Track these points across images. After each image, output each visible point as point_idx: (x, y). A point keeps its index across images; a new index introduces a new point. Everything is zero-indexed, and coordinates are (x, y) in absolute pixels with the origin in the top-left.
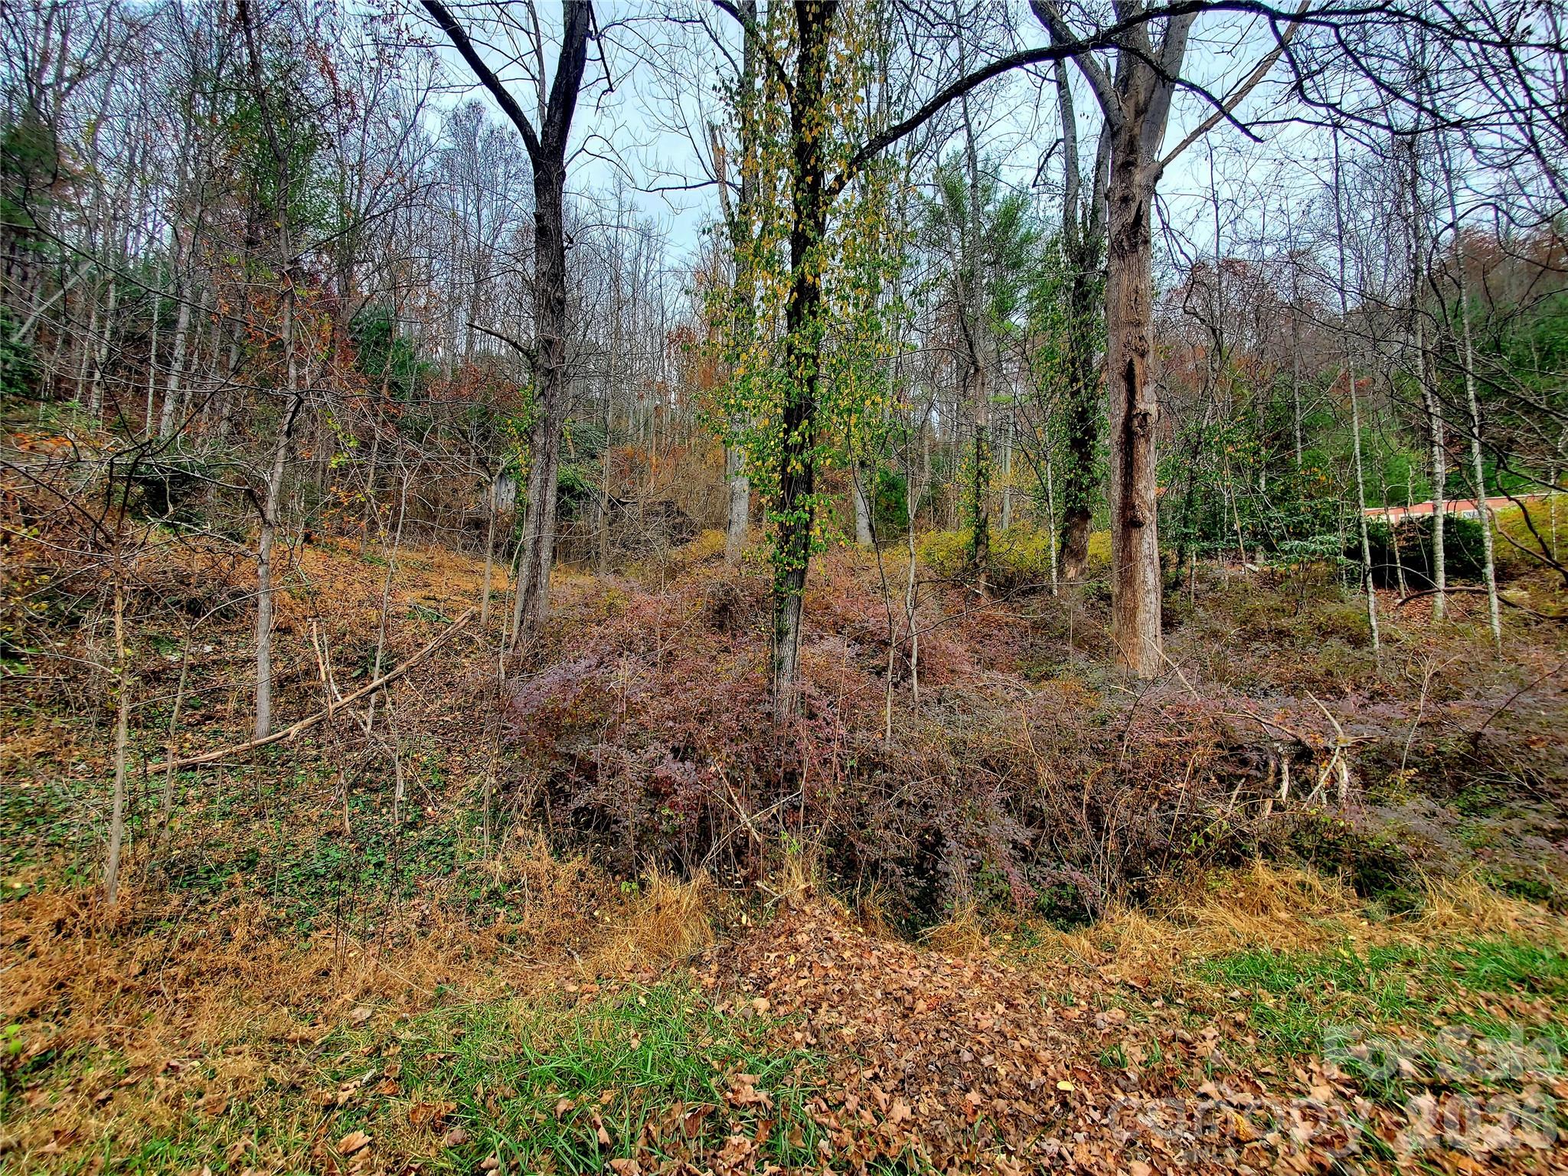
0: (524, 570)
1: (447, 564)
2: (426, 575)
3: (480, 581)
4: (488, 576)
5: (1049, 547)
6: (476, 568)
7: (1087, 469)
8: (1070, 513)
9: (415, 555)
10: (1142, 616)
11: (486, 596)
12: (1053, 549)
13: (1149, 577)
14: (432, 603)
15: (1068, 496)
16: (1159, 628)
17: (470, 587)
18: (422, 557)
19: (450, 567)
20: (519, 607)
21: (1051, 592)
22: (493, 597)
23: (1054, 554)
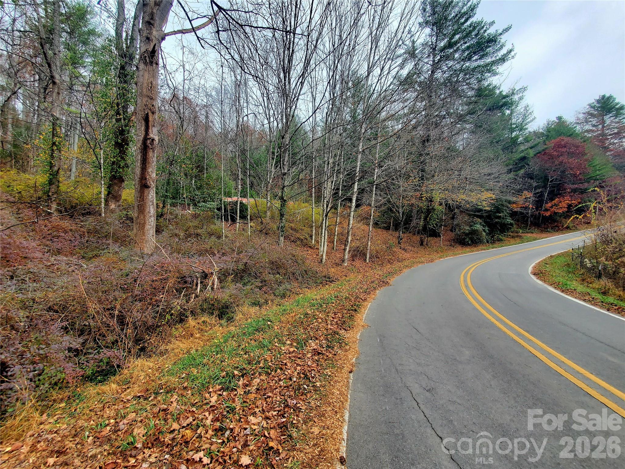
5: (100, 193)
7: (122, 158)
8: (113, 178)
10: (147, 227)
12: (103, 193)
13: (152, 210)
15: (112, 169)
16: (155, 232)
21: (100, 215)
23: (103, 196)
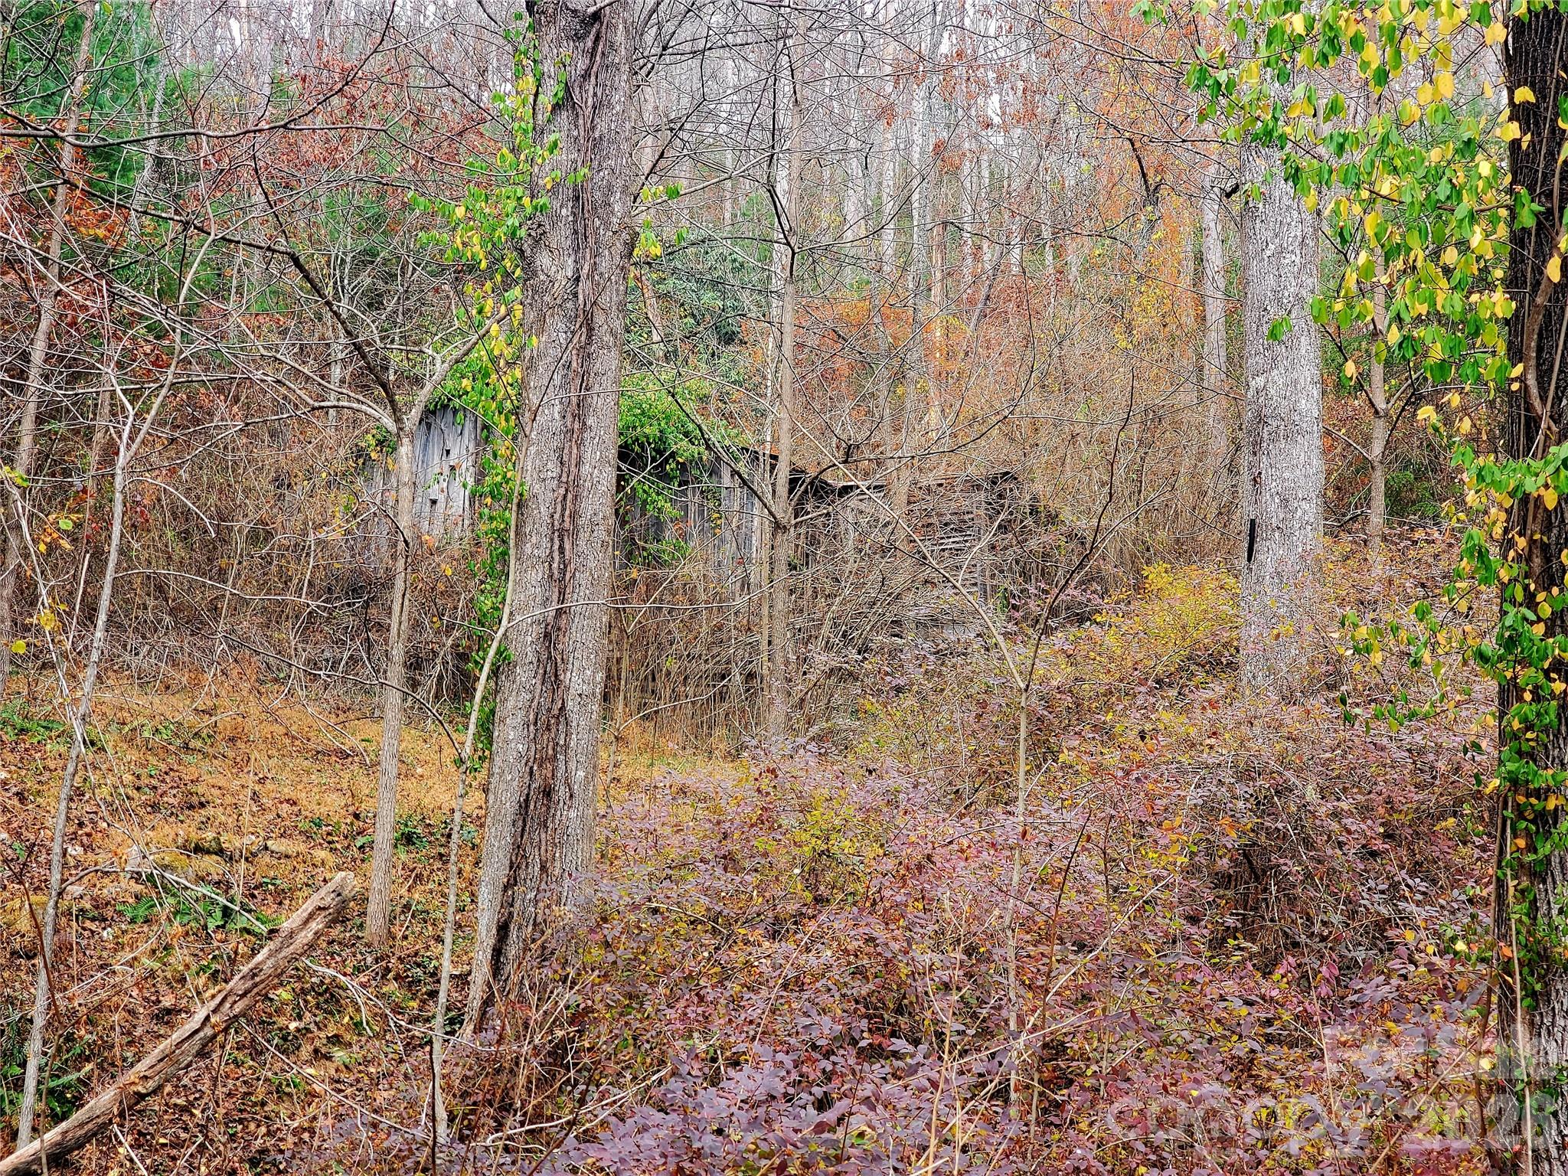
0: (512, 737)
1: (256, 728)
2: (193, 767)
3: (364, 786)
4: (390, 766)
6: (352, 742)
9: (158, 703)
11: (383, 835)
14: (210, 864)
17: (333, 805)
18: (179, 709)
19: (270, 741)
20: (493, 872)
22: (408, 839)
